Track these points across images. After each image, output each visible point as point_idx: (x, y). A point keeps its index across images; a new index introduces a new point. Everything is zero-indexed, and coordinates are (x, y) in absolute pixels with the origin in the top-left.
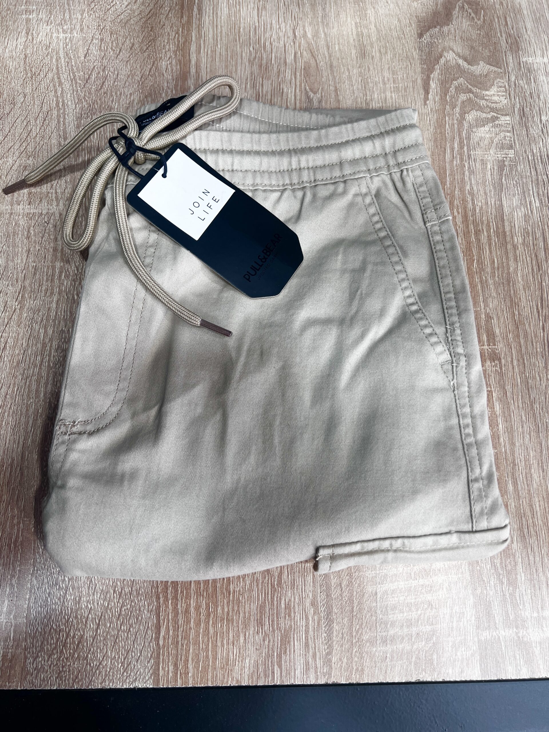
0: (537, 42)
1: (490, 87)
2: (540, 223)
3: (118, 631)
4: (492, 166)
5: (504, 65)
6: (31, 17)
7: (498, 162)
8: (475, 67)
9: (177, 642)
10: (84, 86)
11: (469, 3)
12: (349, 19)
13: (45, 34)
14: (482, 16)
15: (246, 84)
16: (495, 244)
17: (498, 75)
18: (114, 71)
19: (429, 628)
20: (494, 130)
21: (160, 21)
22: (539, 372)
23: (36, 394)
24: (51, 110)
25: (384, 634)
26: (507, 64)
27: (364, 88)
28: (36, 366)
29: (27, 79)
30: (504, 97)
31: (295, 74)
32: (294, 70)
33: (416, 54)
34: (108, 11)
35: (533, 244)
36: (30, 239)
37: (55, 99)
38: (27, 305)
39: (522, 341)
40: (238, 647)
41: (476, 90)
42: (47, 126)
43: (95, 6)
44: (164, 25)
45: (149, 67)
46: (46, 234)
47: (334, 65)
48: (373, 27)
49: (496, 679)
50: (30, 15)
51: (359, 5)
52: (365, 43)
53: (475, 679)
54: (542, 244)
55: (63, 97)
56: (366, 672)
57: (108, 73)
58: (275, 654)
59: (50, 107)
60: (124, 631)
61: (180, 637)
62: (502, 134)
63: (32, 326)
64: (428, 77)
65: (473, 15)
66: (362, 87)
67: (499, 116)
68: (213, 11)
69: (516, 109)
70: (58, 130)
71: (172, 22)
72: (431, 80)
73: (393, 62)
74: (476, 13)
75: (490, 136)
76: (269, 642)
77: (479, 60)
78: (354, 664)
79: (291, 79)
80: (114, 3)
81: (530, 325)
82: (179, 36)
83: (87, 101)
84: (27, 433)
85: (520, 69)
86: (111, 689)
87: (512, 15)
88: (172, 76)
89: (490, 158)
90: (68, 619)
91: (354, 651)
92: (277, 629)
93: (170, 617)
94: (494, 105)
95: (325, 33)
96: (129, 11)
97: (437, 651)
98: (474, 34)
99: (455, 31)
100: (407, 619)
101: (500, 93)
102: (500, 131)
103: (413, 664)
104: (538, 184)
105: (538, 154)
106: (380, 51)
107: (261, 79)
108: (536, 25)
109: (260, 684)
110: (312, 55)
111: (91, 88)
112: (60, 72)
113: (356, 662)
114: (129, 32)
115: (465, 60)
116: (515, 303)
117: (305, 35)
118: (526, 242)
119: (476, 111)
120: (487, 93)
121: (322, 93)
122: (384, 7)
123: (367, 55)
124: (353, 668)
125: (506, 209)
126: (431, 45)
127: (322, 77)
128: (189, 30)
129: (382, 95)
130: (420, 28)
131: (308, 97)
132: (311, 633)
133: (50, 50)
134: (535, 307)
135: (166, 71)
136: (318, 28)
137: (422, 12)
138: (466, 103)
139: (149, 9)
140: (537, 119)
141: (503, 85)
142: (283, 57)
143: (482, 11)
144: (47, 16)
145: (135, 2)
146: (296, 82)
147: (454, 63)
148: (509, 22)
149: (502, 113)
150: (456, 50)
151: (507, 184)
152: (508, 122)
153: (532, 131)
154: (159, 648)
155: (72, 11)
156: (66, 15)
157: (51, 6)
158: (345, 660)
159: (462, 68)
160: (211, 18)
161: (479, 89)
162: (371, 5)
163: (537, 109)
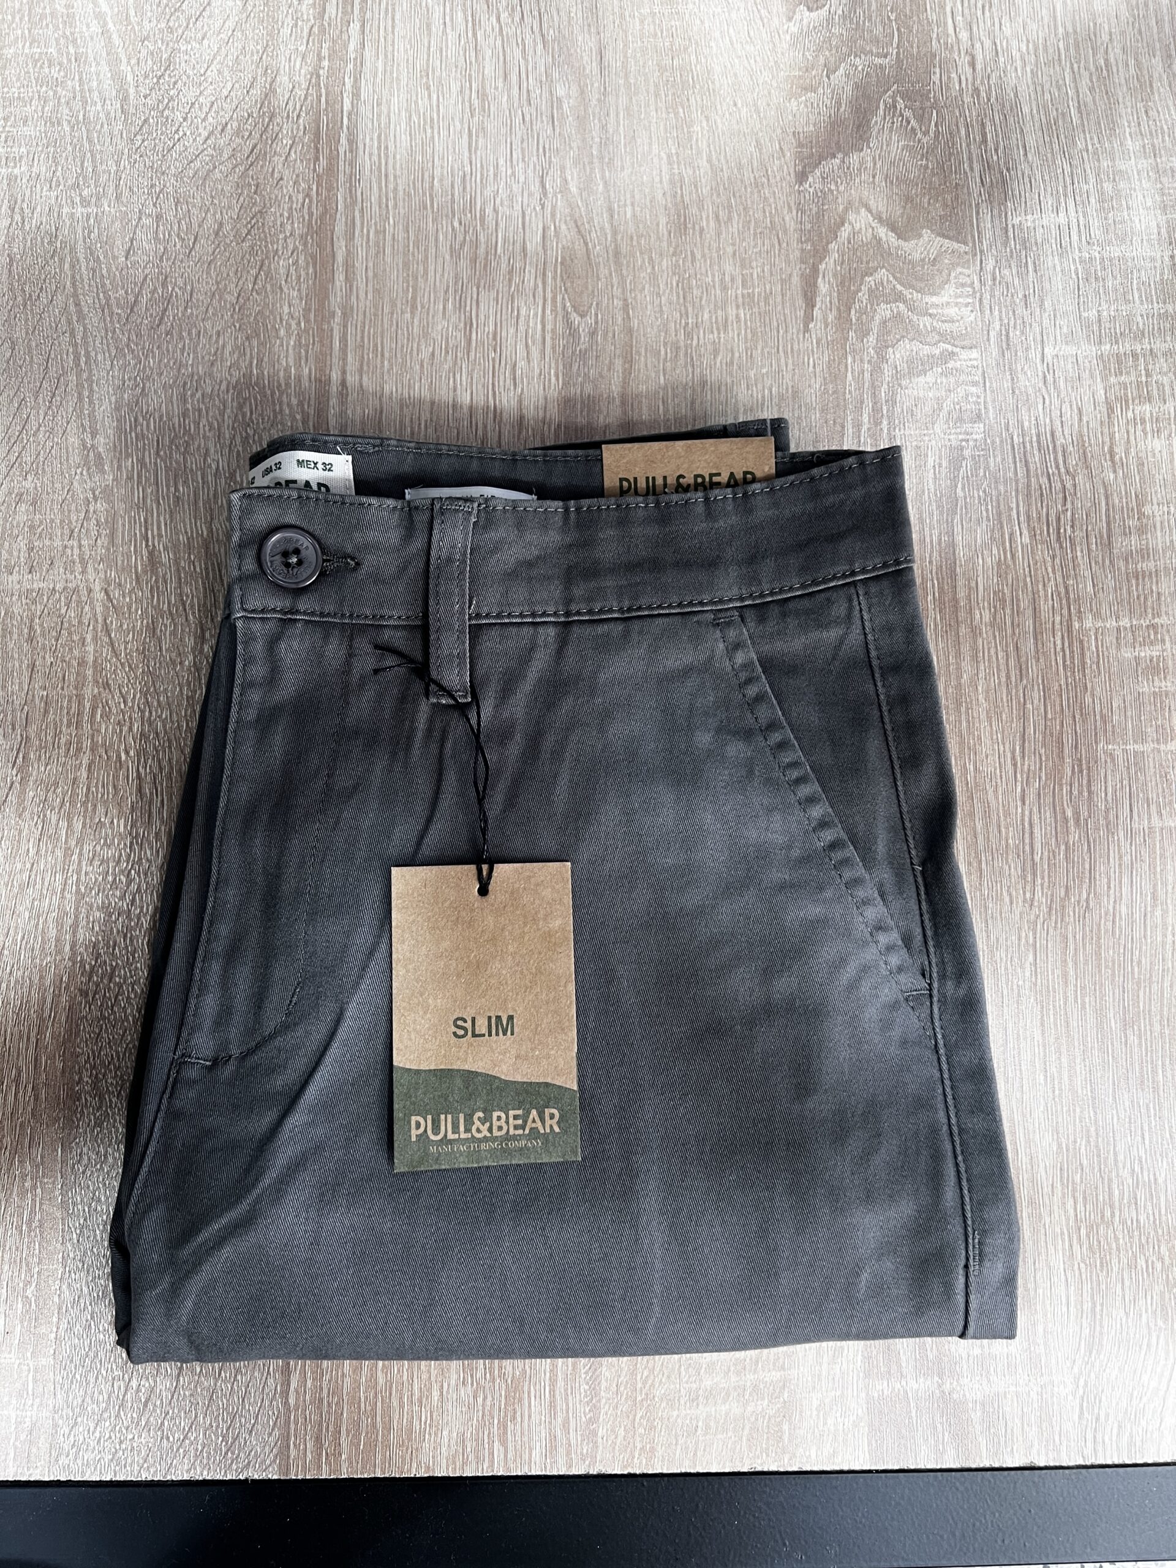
0: (1047, 178)
1: (942, 287)
2: (1028, 579)
4: (937, 461)
5: (973, 237)
7: (950, 451)
8: (913, 242)
9: (321, 1400)
10: (127, 319)
11: (906, 96)
12: (655, 147)
13: (47, 209)
14: (933, 123)
15: (446, 300)
16: (936, 625)
17: (960, 260)
18: (185, 284)
19: (776, 1375)
20: (944, 380)
21: (273, 170)
22: (1009, 887)
23: (56, 946)
24: (65, 373)
25: (694, 1386)
26: (979, 232)
27: (682, 300)
28: (54, 892)
29: (17, 310)
30: (970, 308)
31: (544, 274)
32: (541, 267)
33: (790, 220)
34: (169, 151)
35: (1013, 624)
36: (34, 642)
37: (71, 350)
38: (34, 773)
39: (979, 826)
40: (428, 1408)
41: (911, 294)
42: (58, 408)
43: (143, 141)
44: (281, 179)
45: (254, 272)
46: (64, 633)
47: (623, 251)
48: (704, 162)
50: (15, 166)
51: (676, 114)
52: (687, 199)
53: (857, 1468)
54: (1029, 623)
55: (86, 343)
56: (658, 1454)
57: (173, 289)
58: (496, 1421)
59: (63, 367)
61: (325, 1391)
62: (961, 392)
63: (45, 816)
64: (815, 270)
65: (913, 123)
66: (678, 297)
67: (956, 350)
68: (379, 142)
69: (992, 334)
70: (81, 415)
71: (297, 171)
72: (821, 276)
73: (744, 240)
74: (920, 119)
75: (938, 394)
76: (485, 1399)
77: (922, 228)
78: (638, 1439)
79: (536, 285)
80: (181, 133)
81: (996, 791)
82: (311, 201)
83: (133, 351)
84: (44, 1021)
85: (1006, 243)
86: (206, 1482)
87: (997, 118)
88: (299, 290)
89: (934, 442)
91: (639, 1416)
92: (500, 1376)
94: (947, 327)
95: (606, 182)
96: (210, 151)
97: (790, 1417)
98: (913, 166)
99: (875, 164)
101: (960, 300)
102: (957, 382)
103: (744, 1439)
104: (1029, 495)
105: (1033, 432)
106: (717, 217)
107: (475, 289)
108: (1047, 139)
109: (469, 1473)
110: (579, 231)
111: (141, 323)
112: (80, 291)
113: (641, 1435)
114: (212, 197)
115: (893, 228)
116: (969, 748)
117: (564, 189)
118: (999, 620)
119: (911, 340)
120: (934, 299)
121: (596, 315)
122: (727, 115)
123: (689, 226)
124: (635, 1447)
125: (961, 553)
126: (822, 197)
127: (599, 279)
128: (330, 189)
129: (719, 312)
130: (802, 160)
131: (569, 324)
132: (560, 1383)
133: (59, 245)
134: (1009, 755)
135: (286, 281)
136: (592, 170)
137: (807, 123)
138: (889, 324)
139: (250, 144)
140: (1034, 354)
141: (968, 280)
142: (519, 239)
143: (935, 112)
144: (48, 169)
145: (223, 130)
146: (544, 291)
147: (869, 235)
148: (989, 136)
149: (963, 343)
150: (873, 207)
151: (965, 498)
152: (975, 363)
153: (1022, 382)
154: (289, 1410)
155: (98, 157)
156: (86, 164)
157: (55, 146)
158: (622, 1432)
159: (886, 246)
160: (375, 158)
161: (918, 292)
162: (702, 111)
163: (1038, 330)
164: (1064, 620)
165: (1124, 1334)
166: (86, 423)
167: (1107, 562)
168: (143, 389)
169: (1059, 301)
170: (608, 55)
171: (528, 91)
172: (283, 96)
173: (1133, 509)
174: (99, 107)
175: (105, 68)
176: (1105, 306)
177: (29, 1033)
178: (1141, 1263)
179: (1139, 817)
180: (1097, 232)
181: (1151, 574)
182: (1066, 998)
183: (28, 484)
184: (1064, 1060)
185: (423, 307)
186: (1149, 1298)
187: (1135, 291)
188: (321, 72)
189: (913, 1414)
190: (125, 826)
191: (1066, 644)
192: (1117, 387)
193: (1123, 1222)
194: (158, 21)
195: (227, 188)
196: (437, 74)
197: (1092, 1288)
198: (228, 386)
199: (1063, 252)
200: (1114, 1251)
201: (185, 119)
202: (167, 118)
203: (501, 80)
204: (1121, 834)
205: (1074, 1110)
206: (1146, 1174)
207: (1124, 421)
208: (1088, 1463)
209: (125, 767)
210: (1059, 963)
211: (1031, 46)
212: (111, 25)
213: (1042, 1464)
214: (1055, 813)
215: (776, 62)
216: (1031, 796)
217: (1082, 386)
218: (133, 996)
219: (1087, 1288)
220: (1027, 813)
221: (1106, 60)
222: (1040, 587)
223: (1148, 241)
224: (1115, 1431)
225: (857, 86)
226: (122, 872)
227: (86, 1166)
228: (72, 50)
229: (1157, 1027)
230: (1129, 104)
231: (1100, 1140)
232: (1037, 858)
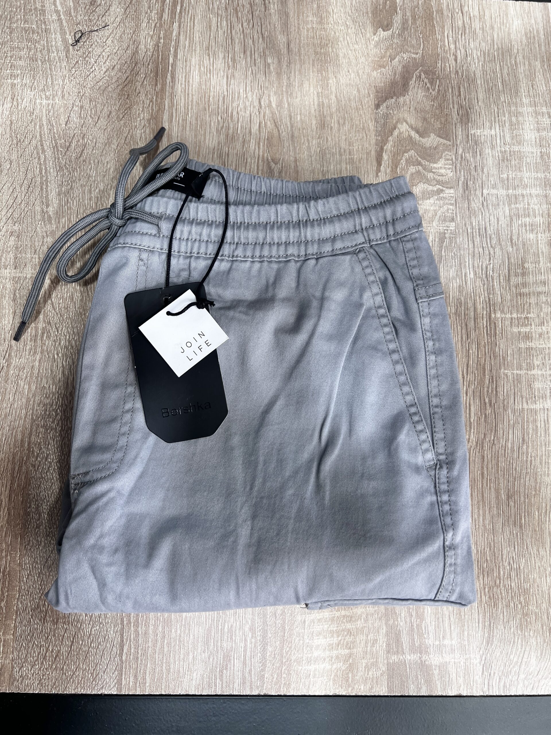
0: (487, 113)
1: (438, 160)
2: (472, 294)
3: (89, 648)
4: (434, 238)
5: (453, 138)
6: (15, 81)
7: (440, 234)
8: (426, 139)
9: (138, 658)
10: (65, 154)
11: (426, 73)
12: (312, 88)
13: (29, 100)
14: (437, 86)
17: (447, 148)
18: (93, 139)
19: (347, 651)
20: (438, 202)
21: (136, 89)
23: (21, 443)
24: (35, 177)
25: (310, 656)
26: (456, 136)
27: (321, 159)
28: (21, 418)
29: (13, 146)
30: (451, 170)
31: (259, 144)
32: (258, 140)
33: (371, 125)
34: (87, 77)
35: (465, 314)
36: (16, 302)
37: (38, 166)
38: (14, 363)
40: (187, 663)
41: (425, 162)
42: (31, 193)
43: (76, 71)
44: (140, 93)
45: (125, 135)
47: (295, 135)
48: (333, 97)
49: (399, 695)
50: (15, 79)
51: (322, 74)
52: (325, 113)
53: (382, 695)
54: (472, 314)
55: (45, 164)
56: (292, 687)
57: (87, 141)
58: (218, 670)
59: (34, 174)
60: (93, 648)
61: (140, 654)
62: (445, 207)
63: (18, 382)
64: (382, 149)
65: (428, 85)
66: (320, 158)
68: (185, 79)
69: (460, 182)
70: (42, 197)
71: (147, 90)
72: (384, 152)
73: (350, 133)
74: (431, 83)
75: (435, 208)
76: (213, 659)
77: (431, 133)
79: (255, 148)
80: (93, 69)
82: (153, 104)
83: (67, 168)
84: (14, 478)
85: (467, 142)
86: (82, 695)
87: (466, 85)
89: (432, 230)
90: (48, 637)
91: (283, 669)
92: (221, 649)
93: (132, 637)
94: (440, 178)
95: (289, 103)
96: (107, 78)
97: (352, 671)
98: (427, 104)
99: (410, 102)
100: (329, 644)
101: (447, 166)
102: (444, 203)
103: (331, 680)
104: (474, 256)
105: (477, 227)
106: (339, 122)
107: (227, 149)
108: (488, 96)
109: (205, 693)
111: (72, 156)
112: (43, 139)
113: (284, 678)
114: (107, 99)
115: (417, 132)
117: (270, 105)
118: (458, 312)
119: (424, 183)
120: (435, 165)
122: (345, 76)
123: (326, 125)
124: (281, 683)
126: (386, 116)
127: (284, 147)
128: (162, 99)
129: (338, 166)
130: (378, 99)
131: (270, 168)
132: (248, 653)
133: (34, 117)
135: (140, 140)
136: (283, 97)
137: (381, 82)
138: (414, 175)
139: (125, 76)
140: (479, 193)
141: (450, 158)
142: (248, 127)
143: (438, 82)
144: (31, 81)
145: (113, 69)
146: (259, 152)
147: (407, 134)
148: (462, 93)
149: (448, 186)
150: (409, 122)
151: (446, 256)
152: (452, 195)
153: (473, 205)
154: (122, 662)
155: (54, 77)
156: (48, 80)
157: (34, 71)
158: (276, 676)
159: (414, 140)
160: (183, 86)
161: (427, 161)
162: (334, 74)
163: (480, 182)
164: (488, 313)
165: (503, 636)
166: (44, 200)
167: (508, 288)
168: (72, 186)
169: (490, 169)
170: (292, 45)
171: (255, 60)
172: (142, 55)
173: (520, 265)
174: (55, 54)
175: (59, 36)
176: (510, 172)
177: (7, 484)
178: (512, 605)
179: (518, 403)
180: (508, 139)
181: (527, 294)
182: (483, 484)
183: (16, 228)
184: (481, 512)
185: (203, 156)
186: (515, 620)
187: (524, 167)
188: (160, 45)
189: (408, 670)
190: (56, 389)
191: (488, 324)
192: (515, 210)
193: (505, 586)
194: (85, 16)
195: (114, 96)
196: (213, 49)
197: (490, 616)
198: (111, 187)
199: (493, 147)
200: (500, 599)
201: (96, 62)
202: (87, 61)
203: (242, 54)
204: (510, 411)
205: (485, 535)
206: (515, 564)
207: (517, 226)
208: (485, 695)
209: (56, 361)
210: (480, 468)
211: (482, 53)
212: (62, 17)
213: (465, 695)
214: (481, 400)
215: (368, 54)
216: (470, 392)
217: (499, 208)
218: (56, 468)
219: (487, 615)
220: (468, 399)
221: (515, 62)
222: (478, 298)
223: (531, 144)
224: (498, 680)
225: (404, 67)
226: (53, 410)
227: (32, 546)
228: (43, 27)
229: (522, 498)
230: (525, 82)
231: (496, 549)
232: (472, 420)
